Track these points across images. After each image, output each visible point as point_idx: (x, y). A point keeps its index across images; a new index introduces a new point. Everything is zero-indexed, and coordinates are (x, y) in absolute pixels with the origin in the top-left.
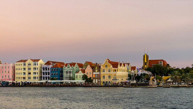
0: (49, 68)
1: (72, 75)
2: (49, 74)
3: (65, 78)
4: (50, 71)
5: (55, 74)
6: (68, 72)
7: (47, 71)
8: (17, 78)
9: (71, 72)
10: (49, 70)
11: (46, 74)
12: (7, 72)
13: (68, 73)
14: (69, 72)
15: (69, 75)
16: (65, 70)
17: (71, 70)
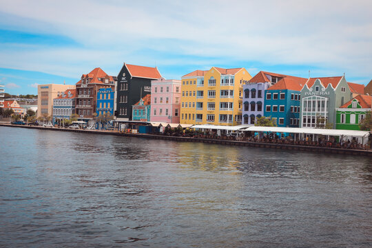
0: (260, 92)
1: (325, 112)
2: (260, 109)
3: (305, 121)
4: (262, 100)
5: (275, 109)
6: (314, 102)
7: (256, 100)
8: (184, 115)
9: (323, 102)
10: (260, 96)
11: (253, 109)
12: (164, 100)
13: (314, 106)
14: (319, 102)
15: (316, 112)
16: (307, 96)
17: (325, 96)
